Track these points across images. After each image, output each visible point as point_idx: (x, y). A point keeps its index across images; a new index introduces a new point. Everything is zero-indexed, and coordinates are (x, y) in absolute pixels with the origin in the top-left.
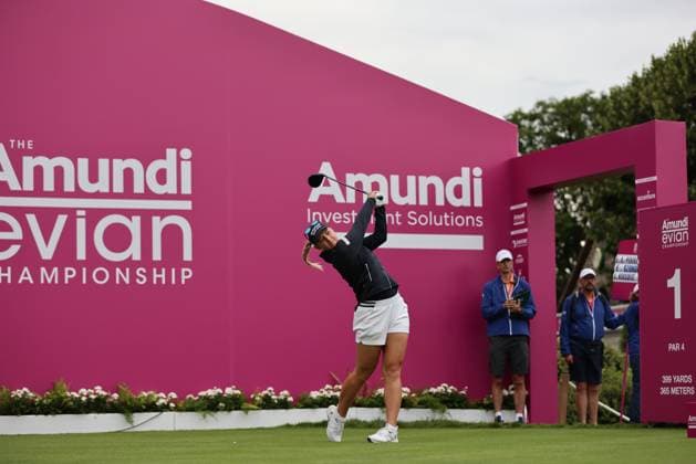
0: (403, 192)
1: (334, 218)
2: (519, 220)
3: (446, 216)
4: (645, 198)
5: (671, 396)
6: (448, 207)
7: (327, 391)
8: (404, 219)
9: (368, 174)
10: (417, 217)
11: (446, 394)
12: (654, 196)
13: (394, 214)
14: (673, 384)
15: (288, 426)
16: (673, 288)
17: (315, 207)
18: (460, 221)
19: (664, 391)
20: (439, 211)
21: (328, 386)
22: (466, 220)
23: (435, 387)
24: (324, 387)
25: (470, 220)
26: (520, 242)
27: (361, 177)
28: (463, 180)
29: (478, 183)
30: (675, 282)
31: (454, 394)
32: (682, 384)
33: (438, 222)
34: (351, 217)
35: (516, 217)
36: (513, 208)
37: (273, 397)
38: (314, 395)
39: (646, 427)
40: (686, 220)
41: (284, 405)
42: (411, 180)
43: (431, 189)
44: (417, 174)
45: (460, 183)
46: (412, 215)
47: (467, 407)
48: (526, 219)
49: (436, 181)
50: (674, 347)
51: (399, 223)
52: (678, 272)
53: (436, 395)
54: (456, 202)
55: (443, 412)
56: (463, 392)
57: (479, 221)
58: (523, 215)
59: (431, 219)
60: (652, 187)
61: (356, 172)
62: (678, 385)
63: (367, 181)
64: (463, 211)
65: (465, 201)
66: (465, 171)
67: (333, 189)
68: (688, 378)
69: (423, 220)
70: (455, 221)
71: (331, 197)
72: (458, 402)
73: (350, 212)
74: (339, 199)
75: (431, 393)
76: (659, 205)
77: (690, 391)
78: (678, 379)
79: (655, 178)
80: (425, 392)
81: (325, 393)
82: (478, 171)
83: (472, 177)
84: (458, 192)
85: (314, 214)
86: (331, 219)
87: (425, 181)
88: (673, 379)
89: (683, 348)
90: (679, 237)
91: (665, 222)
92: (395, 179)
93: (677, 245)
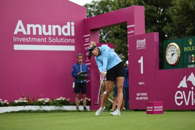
0: (47, 31)
1: (23, 40)
2: (87, 40)
3: (62, 39)
4: (130, 32)
5: (140, 100)
6: (62, 36)
7: (21, 100)
8: (47, 40)
9: (35, 24)
10: (52, 39)
11: (62, 101)
12: (133, 32)
13: (44, 38)
14: (140, 96)
15: (7, 113)
16: (140, 63)
18: (67, 41)
19: (137, 98)
20: (59, 37)
21: (21, 98)
22: (69, 40)
23: (58, 98)
24: (20, 99)
25: (70, 40)
26: (87, 48)
28: (68, 26)
29: (73, 28)
30: (141, 61)
31: (65, 101)
32: (144, 96)
33: (59, 41)
34: (29, 39)
35: (86, 39)
36: (85, 36)
37: (2, 102)
38: (16, 101)
39: (131, 111)
40: (145, 40)
41: (5, 105)
42: (50, 26)
43: (57, 29)
44: (52, 25)
45: (66, 28)
46: (50, 39)
47: (69, 105)
48: (89, 40)
49: (58, 27)
50: (141, 83)
51: (46, 42)
52: (142, 58)
53: (58, 101)
54: (65, 34)
55: (61, 106)
56: (68, 100)
57: (73, 41)
58: (88, 39)
59: (56, 40)
60: (133, 28)
61: (30, 24)
62: (142, 96)
63: (34, 27)
64: (68, 37)
65: (68, 34)
66: (68, 23)
67: (23, 30)
68: (146, 94)
69: (54, 40)
70: (65, 41)
71: (22, 33)
72: (66, 103)
74: (25, 33)
75: (57, 100)
76: (135, 35)
77: (146, 98)
78: (142, 94)
79: (134, 25)
80: (55, 100)
81: (20, 101)
82: (73, 24)
83: (71, 25)
84: (66, 31)
85: (16, 38)
86: (22, 40)
87: (54, 27)
88: (140, 94)
89: (144, 84)
90: (142, 46)
91: (137, 40)
92: (44, 26)
93: (141, 48)
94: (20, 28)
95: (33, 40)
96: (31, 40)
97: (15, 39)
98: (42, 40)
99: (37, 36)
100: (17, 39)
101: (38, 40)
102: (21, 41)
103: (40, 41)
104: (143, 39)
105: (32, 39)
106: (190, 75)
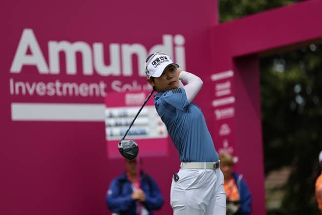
0: (107, 61)
2: (222, 90)
9: (72, 40)
10: (121, 87)
17: (17, 77)
27: (64, 45)
28: (165, 48)
29: (180, 52)
34: (55, 88)
35: (219, 87)
36: (215, 77)
42: (114, 48)
43: (135, 59)
46: (117, 86)
48: (232, 88)
49: (139, 49)
58: (227, 85)
61: (58, 39)
66: (167, 39)
67: (37, 59)
73: (54, 82)
74: (43, 69)
82: (180, 40)
83: (174, 45)
85: (17, 85)
92: (98, 47)
94: (29, 52)
95: (68, 89)
96: (61, 89)
97: (15, 87)
98: (94, 89)
99: (80, 77)
100: (20, 88)
101: (83, 90)
102: (31, 92)
103: (89, 91)
105: (65, 86)
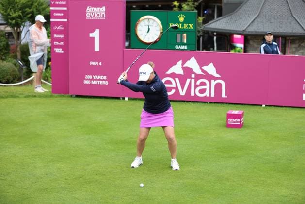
5: (91, 84)
14: (93, 79)
19: (86, 82)
30: (96, 34)
32: (100, 80)
40: (104, 8)
50: (94, 63)
52: (97, 30)
62: (97, 80)
78: (97, 77)
88: (93, 77)
89: (100, 64)
90: (98, 15)
91: (88, 7)
93: (97, 19)
104: (101, 7)
106: (189, 60)
